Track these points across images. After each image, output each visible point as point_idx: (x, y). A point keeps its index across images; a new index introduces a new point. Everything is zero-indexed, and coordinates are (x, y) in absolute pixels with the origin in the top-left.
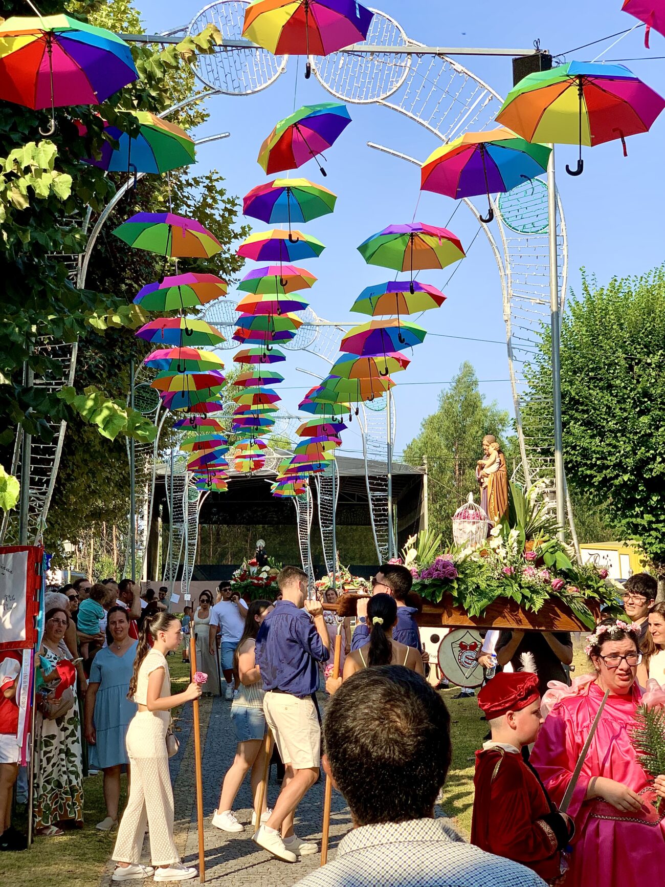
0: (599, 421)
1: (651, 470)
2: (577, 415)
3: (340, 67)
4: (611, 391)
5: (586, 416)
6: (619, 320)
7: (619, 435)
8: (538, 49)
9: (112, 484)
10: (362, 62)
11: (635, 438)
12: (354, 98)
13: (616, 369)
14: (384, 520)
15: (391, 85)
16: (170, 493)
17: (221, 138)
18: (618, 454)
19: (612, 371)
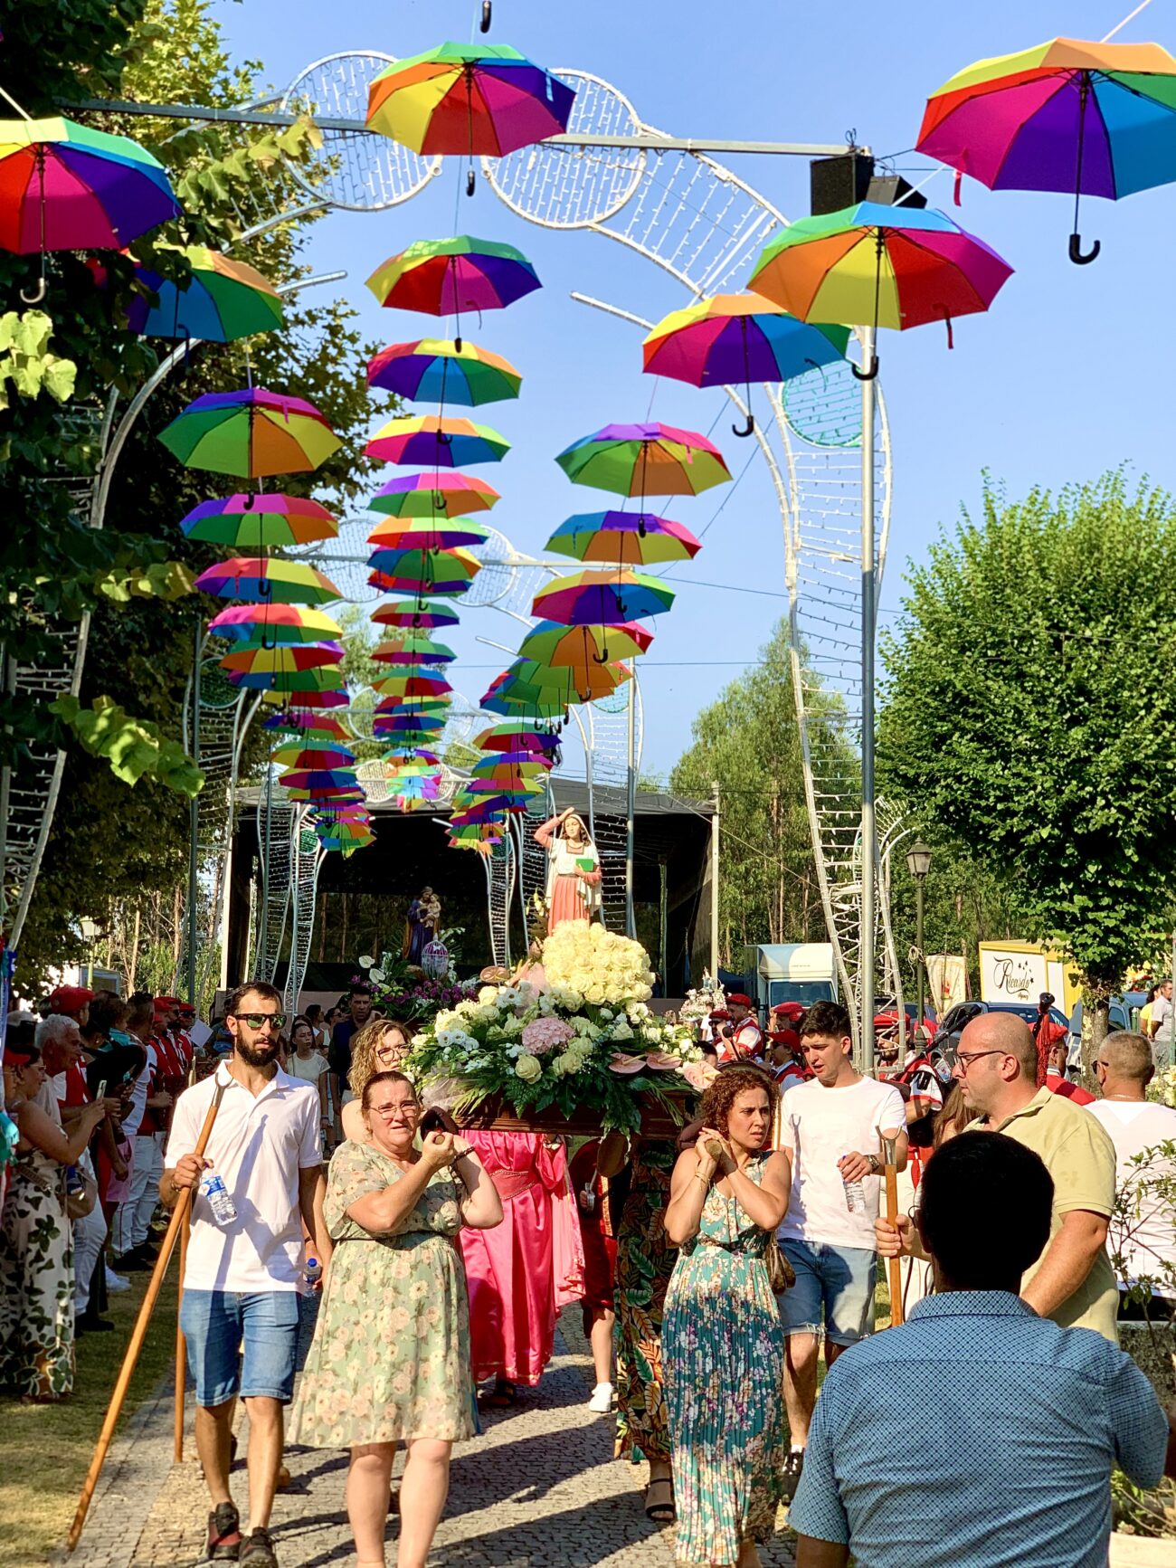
0: (1002, 734)
1: (1087, 820)
2: (965, 723)
3: (530, 167)
4: (1023, 683)
5: (979, 725)
6: (1038, 563)
7: (1034, 758)
8: (853, 146)
9: (166, 823)
10: (565, 161)
11: (1062, 764)
12: (551, 219)
13: (1032, 645)
14: (619, 899)
15: (612, 200)
16: (264, 840)
17: (333, 279)
18: (1032, 792)
19: (1025, 650)
